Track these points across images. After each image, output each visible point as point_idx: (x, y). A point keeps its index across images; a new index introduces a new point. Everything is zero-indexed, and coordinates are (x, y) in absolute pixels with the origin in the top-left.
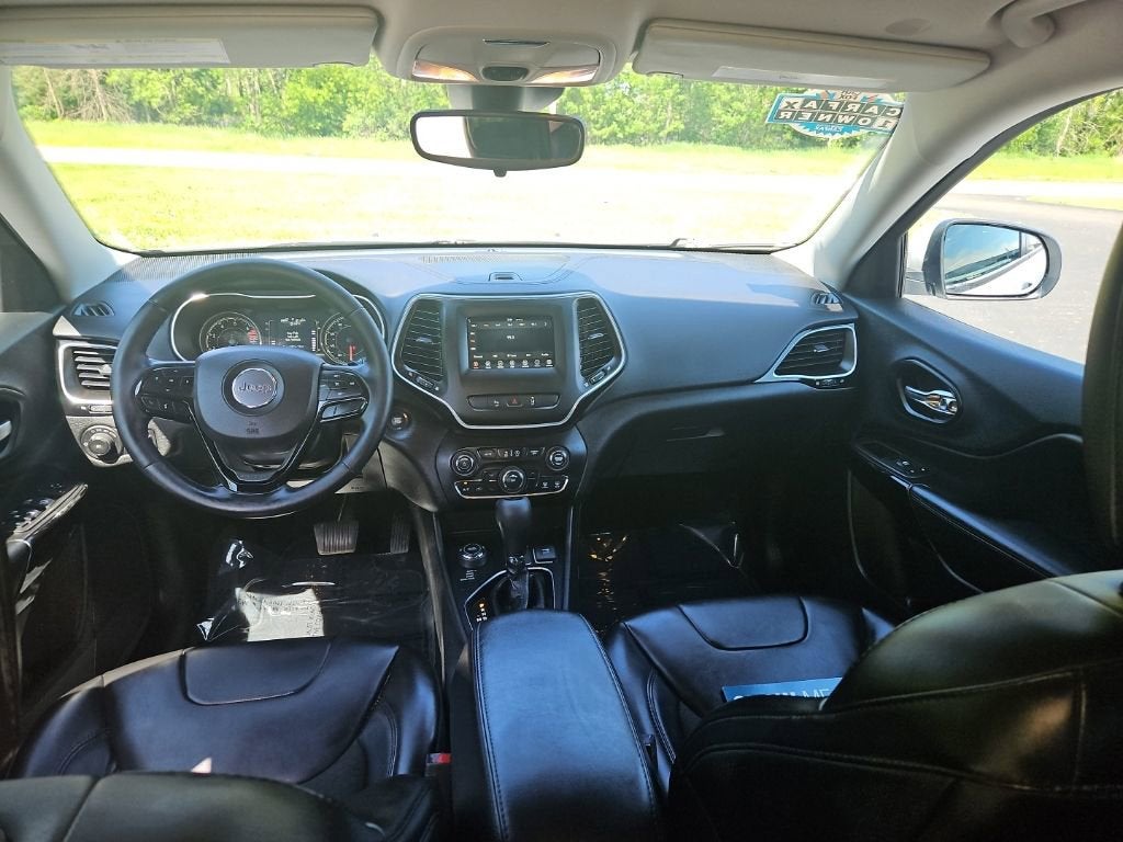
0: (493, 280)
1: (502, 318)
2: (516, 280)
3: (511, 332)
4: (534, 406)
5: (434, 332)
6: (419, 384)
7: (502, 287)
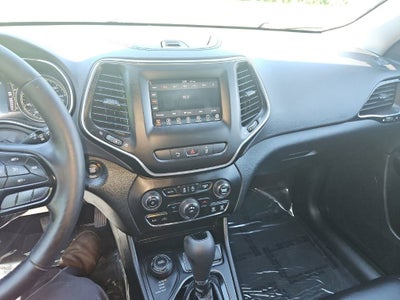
0: (165, 47)
1: (179, 80)
2: (183, 47)
3: (186, 92)
4: (209, 153)
5: (120, 94)
6: (108, 141)
7: (173, 53)
